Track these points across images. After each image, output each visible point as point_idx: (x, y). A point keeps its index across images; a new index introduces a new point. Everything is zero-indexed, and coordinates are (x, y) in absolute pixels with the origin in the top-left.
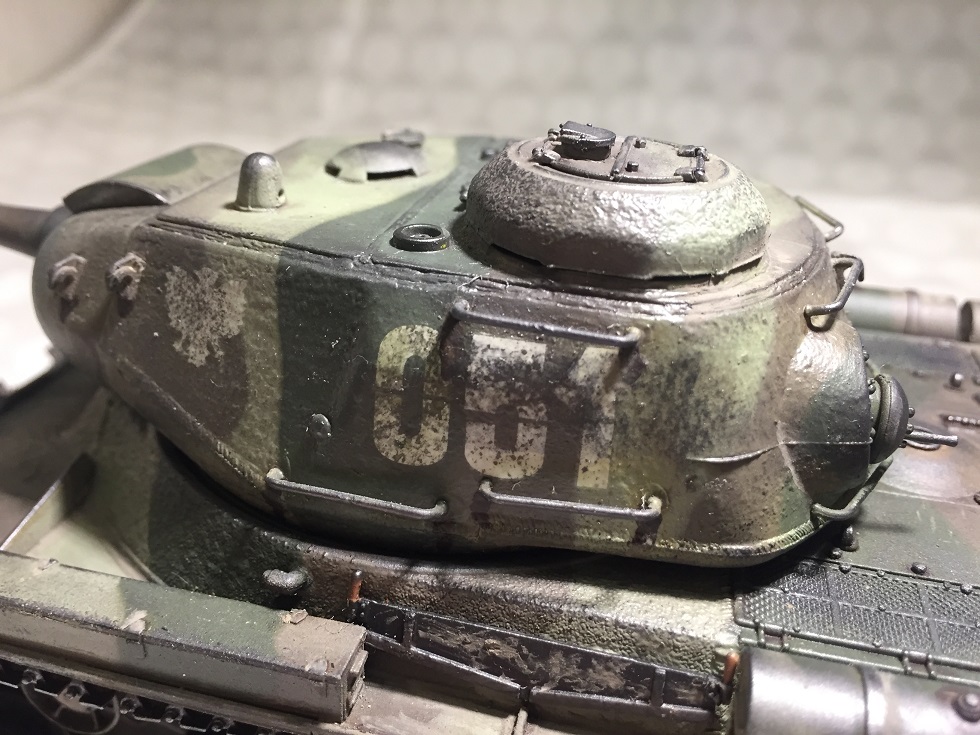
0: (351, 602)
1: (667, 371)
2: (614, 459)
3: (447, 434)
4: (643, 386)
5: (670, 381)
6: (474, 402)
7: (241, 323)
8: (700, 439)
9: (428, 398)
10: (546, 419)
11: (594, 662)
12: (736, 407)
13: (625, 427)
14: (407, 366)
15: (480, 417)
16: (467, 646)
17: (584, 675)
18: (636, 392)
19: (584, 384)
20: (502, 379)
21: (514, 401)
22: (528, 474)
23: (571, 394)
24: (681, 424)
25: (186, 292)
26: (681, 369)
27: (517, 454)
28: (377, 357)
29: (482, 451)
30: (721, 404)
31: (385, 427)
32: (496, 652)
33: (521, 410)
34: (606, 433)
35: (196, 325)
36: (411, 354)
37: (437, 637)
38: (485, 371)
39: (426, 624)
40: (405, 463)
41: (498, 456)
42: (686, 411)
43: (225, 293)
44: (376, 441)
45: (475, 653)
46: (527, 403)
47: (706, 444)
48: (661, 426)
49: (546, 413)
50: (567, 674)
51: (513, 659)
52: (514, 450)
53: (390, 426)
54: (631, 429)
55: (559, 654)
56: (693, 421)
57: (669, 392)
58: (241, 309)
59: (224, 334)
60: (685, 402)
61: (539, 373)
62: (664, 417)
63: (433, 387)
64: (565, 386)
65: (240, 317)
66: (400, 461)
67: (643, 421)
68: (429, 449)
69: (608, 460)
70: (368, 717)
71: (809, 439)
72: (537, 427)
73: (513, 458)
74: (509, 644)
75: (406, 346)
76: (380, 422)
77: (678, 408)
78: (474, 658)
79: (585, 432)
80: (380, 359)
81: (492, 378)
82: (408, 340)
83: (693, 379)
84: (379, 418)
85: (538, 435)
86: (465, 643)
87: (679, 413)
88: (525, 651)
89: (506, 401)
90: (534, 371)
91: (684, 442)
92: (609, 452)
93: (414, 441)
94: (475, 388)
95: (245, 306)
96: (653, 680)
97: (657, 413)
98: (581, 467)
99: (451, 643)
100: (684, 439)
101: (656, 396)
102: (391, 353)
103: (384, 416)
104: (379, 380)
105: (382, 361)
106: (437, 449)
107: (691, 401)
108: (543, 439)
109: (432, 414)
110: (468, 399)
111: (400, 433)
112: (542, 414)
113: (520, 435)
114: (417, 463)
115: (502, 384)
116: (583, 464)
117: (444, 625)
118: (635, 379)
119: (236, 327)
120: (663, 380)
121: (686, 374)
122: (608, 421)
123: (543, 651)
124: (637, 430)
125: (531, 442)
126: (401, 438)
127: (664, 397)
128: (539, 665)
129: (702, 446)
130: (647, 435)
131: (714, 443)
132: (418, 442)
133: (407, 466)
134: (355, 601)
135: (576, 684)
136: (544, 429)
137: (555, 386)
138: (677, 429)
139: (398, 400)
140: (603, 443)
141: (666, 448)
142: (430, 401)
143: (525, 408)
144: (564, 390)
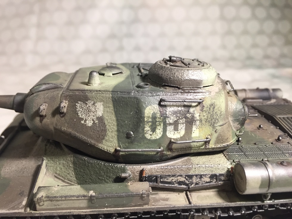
0: (143, 176)
1: (209, 107)
2: (200, 129)
3: (162, 130)
4: (204, 111)
5: (210, 109)
6: (169, 121)
7: (102, 113)
8: (217, 121)
9: (158, 122)
10: (185, 122)
11: (203, 176)
12: (222, 113)
13: (201, 121)
14: (152, 115)
15: (170, 124)
16: (173, 180)
17: (201, 180)
18: (203, 112)
19: (193, 112)
20: (175, 114)
21: (178, 119)
22: (181, 136)
23: (190, 115)
24: (213, 118)
25: (83, 108)
26: (211, 106)
27: (178, 132)
28: (144, 114)
29: (171, 132)
30: (220, 112)
31: (147, 131)
32: (180, 180)
33: (179, 121)
34: (198, 123)
35: (88, 115)
36: (153, 112)
37: (166, 180)
38: (171, 113)
39: (162, 177)
40: (152, 139)
41: (174, 133)
42: (213, 115)
43: (96, 106)
44: (145, 135)
45: (175, 181)
46: (181, 119)
47: (218, 122)
48: (209, 119)
49: (185, 121)
50: (197, 181)
51: (184, 181)
52: (178, 131)
53: (149, 131)
54: (202, 121)
55: (195, 176)
56: (215, 117)
57: (210, 112)
58: (102, 109)
59: (97, 116)
60: (213, 113)
61: (183, 112)
62: (209, 117)
63: (159, 119)
64: (189, 113)
65: (102, 111)
66: (151, 139)
67: (205, 119)
68: (158, 134)
69: (198, 129)
70: (154, 203)
71: (235, 118)
72: (183, 124)
73: (178, 133)
74: (183, 177)
75: (151, 110)
76: (146, 130)
77: (212, 115)
78: (175, 183)
79: (194, 124)
80: (145, 114)
81: (172, 114)
82: (151, 109)
83: (214, 108)
84: (145, 129)
85: (183, 126)
86: (172, 180)
87: (212, 116)
88: (187, 178)
89: (176, 119)
90: (181, 111)
91: (214, 122)
92: (198, 127)
93: (154, 133)
94: (169, 118)
95: (103, 108)
96: (216, 177)
97: (208, 117)
98: (193, 132)
99: (169, 181)
100: (214, 121)
101: (207, 113)
102: (148, 113)
103: (147, 128)
104: (146, 119)
105: (146, 115)
106: (160, 134)
107: (214, 113)
108: (184, 127)
109: (159, 126)
110: (167, 120)
111: (151, 132)
112: (184, 121)
113: (179, 127)
114: (155, 138)
115: (175, 115)
116: (193, 131)
117: (167, 176)
118: (203, 110)
119: (101, 114)
120: (208, 109)
121: (213, 107)
122: (198, 120)
123: (191, 177)
124: (204, 121)
125: (182, 128)
126: (151, 133)
127: (209, 113)
128: (190, 180)
129: (217, 122)
130: (206, 122)
131: (220, 121)
132: (155, 133)
133: (153, 140)
134: (144, 176)
135: (199, 183)
136: (185, 124)
137: (187, 114)
138: (212, 119)
139: (150, 124)
140: (197, 125)
141: (210, 124)
142: (158, 123)
143: (180, 120)
144: (188, 114)
